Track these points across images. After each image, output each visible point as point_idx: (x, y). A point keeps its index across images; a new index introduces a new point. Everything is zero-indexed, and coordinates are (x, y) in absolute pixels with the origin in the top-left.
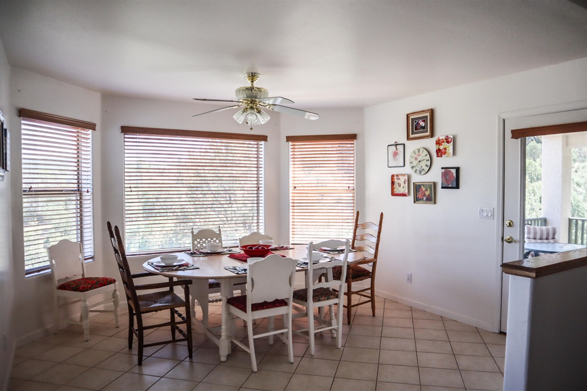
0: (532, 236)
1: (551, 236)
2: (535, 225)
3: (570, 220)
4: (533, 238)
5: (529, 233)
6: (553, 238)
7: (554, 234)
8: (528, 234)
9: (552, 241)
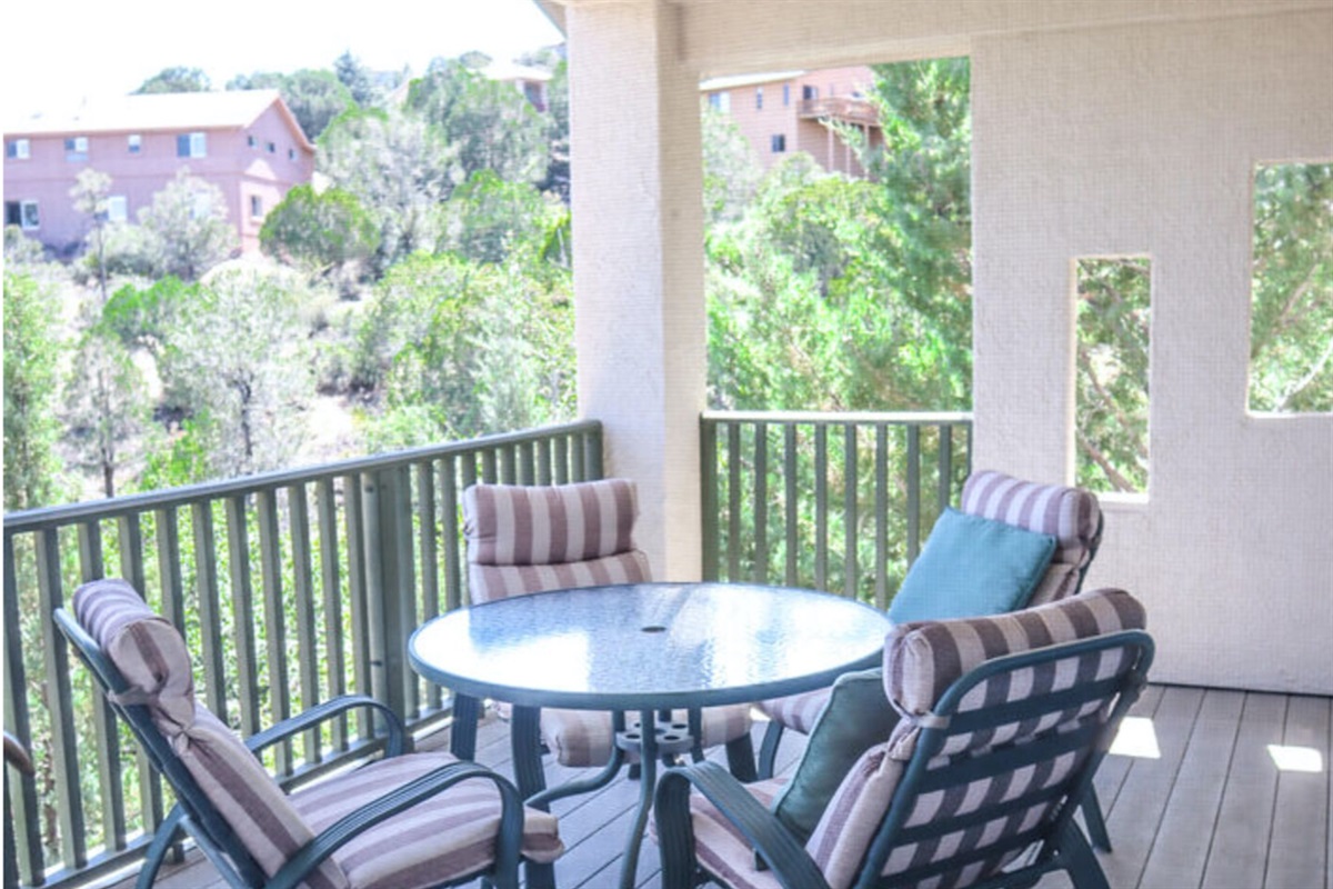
0: (505, 547)
1: (609, 538)
2: (492, 479)
3: (707, 429)
4: (510, 559)
5: (488, 531)
6: (624, 548)
7: (626, 521)
8: (482, 536)
9: (614, 567)
